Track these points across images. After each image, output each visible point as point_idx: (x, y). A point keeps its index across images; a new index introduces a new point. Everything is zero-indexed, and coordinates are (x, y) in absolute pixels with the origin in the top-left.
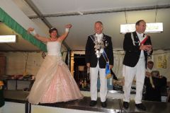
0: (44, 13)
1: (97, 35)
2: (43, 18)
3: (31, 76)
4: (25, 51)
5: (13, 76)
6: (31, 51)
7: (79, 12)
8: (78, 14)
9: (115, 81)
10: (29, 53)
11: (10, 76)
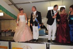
0: (15, 3)
2: (15, 5)
4: (8, 20)
5: (4, 31)
6: (11, 20)
7: (30, 2)
8: (30, 3)
9: (46, 31)
11: (2, 31)
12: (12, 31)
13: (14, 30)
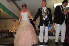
1: (43, 8)
3: (8, 30)
4: (5, 19)
6: (8, 19)
10: (7, 20)
12: (10, 31)
13: (11, 31)
